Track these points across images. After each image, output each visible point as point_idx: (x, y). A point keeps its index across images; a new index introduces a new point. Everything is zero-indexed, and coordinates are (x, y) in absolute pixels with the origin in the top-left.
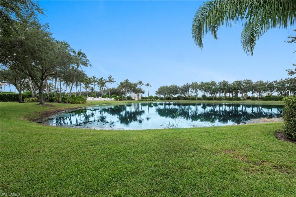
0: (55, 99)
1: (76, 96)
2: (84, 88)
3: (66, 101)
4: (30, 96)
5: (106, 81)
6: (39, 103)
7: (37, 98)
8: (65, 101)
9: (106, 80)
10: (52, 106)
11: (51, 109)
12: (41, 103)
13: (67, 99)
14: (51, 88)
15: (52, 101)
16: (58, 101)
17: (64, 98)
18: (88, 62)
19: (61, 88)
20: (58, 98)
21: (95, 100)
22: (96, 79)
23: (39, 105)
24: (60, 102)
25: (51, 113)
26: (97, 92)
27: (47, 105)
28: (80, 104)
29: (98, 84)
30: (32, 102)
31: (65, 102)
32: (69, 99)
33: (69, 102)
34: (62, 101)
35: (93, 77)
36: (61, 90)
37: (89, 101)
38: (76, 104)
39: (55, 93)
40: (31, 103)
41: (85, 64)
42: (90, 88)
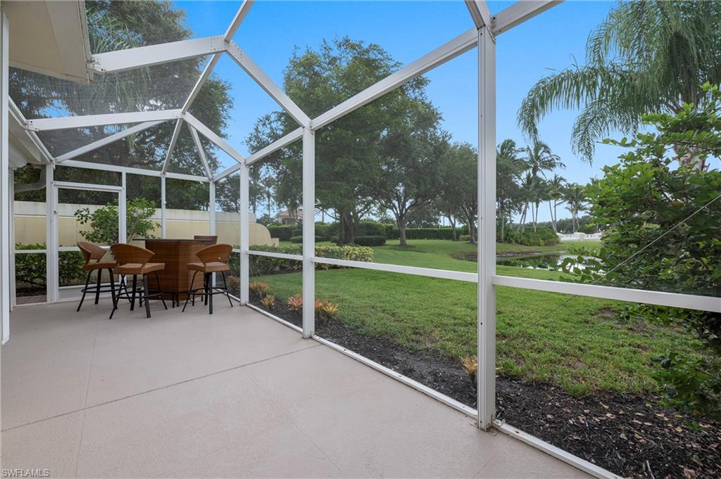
3: (512, 239)
6: (469, 242)
12: (472, 242)
13: (515, 236)
17: (508, 235)
18: (556, 161)
21: (590, 238)
23: (469, 245)
28: (539, 245)
31: (510, 242)
32: (520, 237)
33: (517, 242)
34: (505, 239)
38: (531, 245)
41: (550, 165)
42: (585, 209)
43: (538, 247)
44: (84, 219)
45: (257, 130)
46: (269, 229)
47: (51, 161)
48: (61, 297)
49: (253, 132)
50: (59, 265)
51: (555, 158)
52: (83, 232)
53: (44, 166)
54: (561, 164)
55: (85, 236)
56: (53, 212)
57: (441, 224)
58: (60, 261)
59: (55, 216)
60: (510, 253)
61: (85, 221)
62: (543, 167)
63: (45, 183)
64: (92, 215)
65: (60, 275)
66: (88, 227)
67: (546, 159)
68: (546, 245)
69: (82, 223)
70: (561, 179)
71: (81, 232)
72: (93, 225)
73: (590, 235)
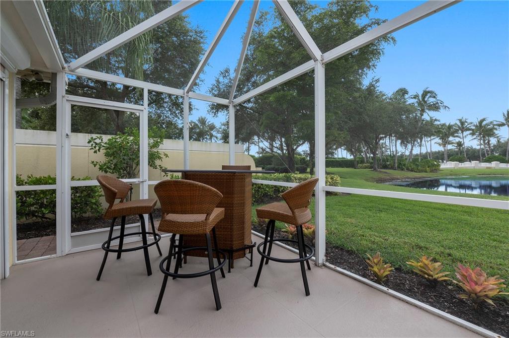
0: (390, 164)
1: (420, 161)
2: (440, 145)
3: (404, 167)
4: (362, 162)
5: (494, 125)
6: (373, 169)
7: (369, 164)
8: (402, 167)
9: (495, 123)
10: (386, 173)
11: (385, 176)
12: (375, 169)
13: (404, 165)
14: (383, 149)
15: (385, 167)
16: (393, 168)
17: (400, 164)
18: (440, 105)
19: (396, 151)
20: (392, 164)
21: (463, 166)
22: (466, 124)
23: (373, 172)
24: (395, 169)
25: (386, 180)
26: (475, 149)
27: (381, 172)
28: (426, 172)
29: (473, 134)
30: (365, 168)
31: (403, 170)
32: (409, 165)
33: (408, 169)
34: (399, 167)
35: (460, 120)
36: (396, 152)
37: (447, 169)
38: (419, 172)
39: (389, 158)
40: (364, 170)
41: (435, 107)
42: (453, 143)
43: (425, 173)
44: (97, 148)
45: (218, 81)
46: (254, 160)
47: (63, 68)
48: (74, 245)
49: (215, 83)
50: (72, 199)
51: (439, 102)
52: (95, 163)
53: (54, 76)
54: (446, 107)
55: (98, 166)
56: (64, 135)
57: (336, 156)
58: (72, 193)
59: (67, 141)
60: (408, 178)
61: (99, 150)
62: (429, 110)
63: (55, 99)
64: (106, 143)
65: (72, 209)
66: (101, 157)
67: (432, 103)
68: (431, 172)
69: (95, 152)
70: (436, 120)
71: (93, 162)
72: (107, 155)
73: (463, 164)
